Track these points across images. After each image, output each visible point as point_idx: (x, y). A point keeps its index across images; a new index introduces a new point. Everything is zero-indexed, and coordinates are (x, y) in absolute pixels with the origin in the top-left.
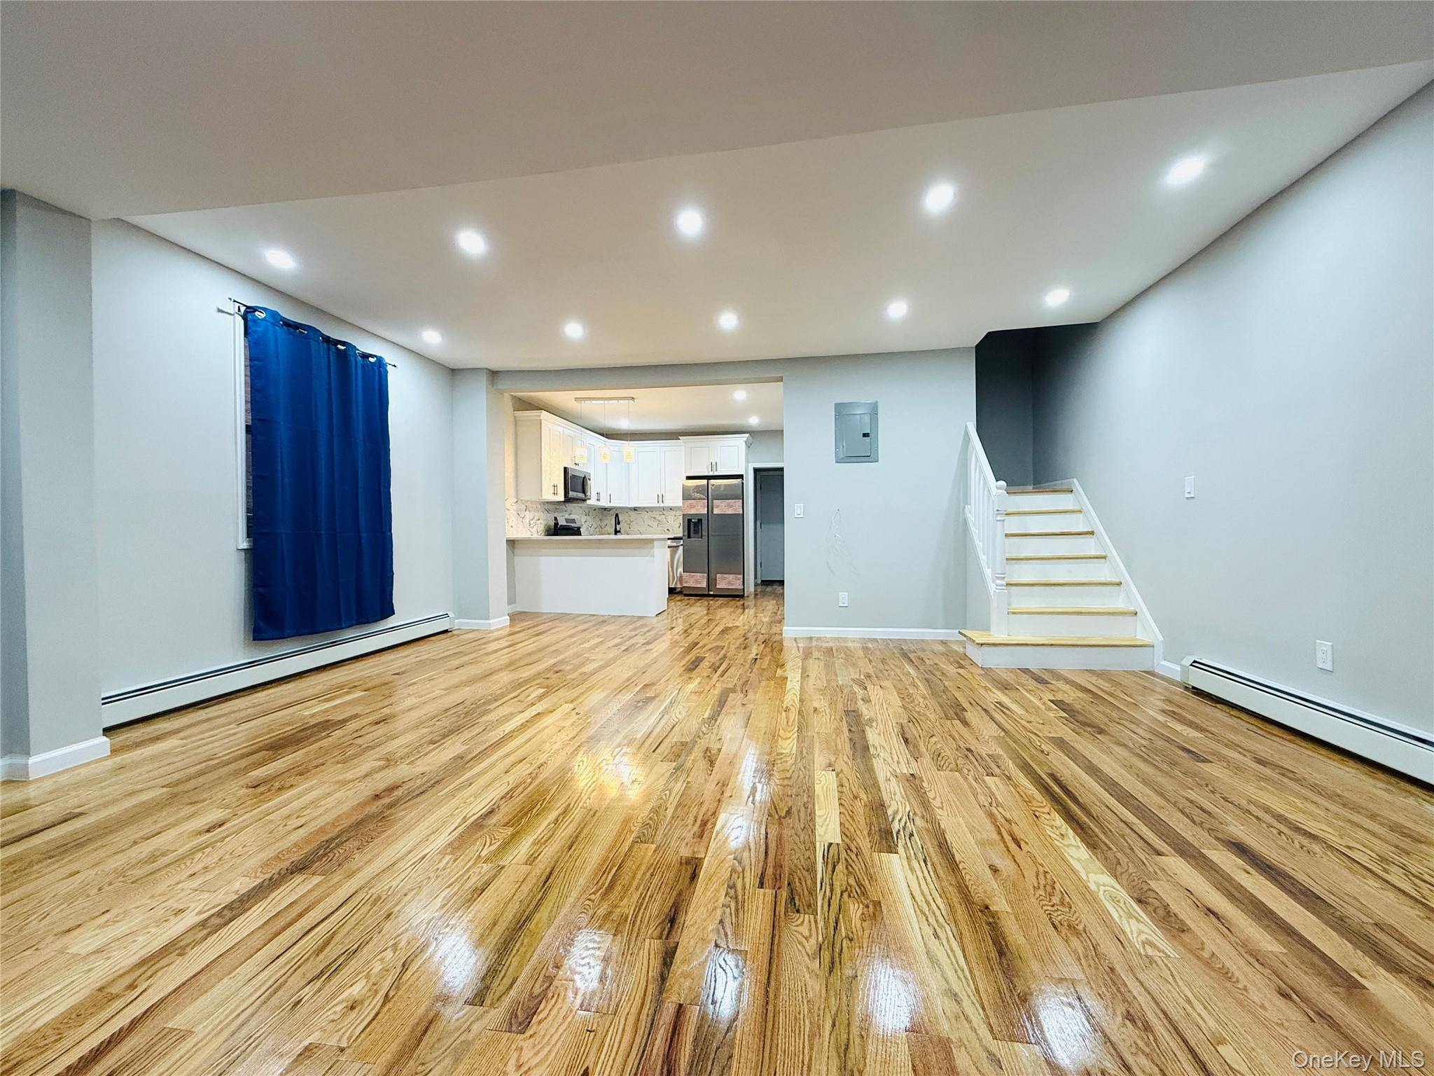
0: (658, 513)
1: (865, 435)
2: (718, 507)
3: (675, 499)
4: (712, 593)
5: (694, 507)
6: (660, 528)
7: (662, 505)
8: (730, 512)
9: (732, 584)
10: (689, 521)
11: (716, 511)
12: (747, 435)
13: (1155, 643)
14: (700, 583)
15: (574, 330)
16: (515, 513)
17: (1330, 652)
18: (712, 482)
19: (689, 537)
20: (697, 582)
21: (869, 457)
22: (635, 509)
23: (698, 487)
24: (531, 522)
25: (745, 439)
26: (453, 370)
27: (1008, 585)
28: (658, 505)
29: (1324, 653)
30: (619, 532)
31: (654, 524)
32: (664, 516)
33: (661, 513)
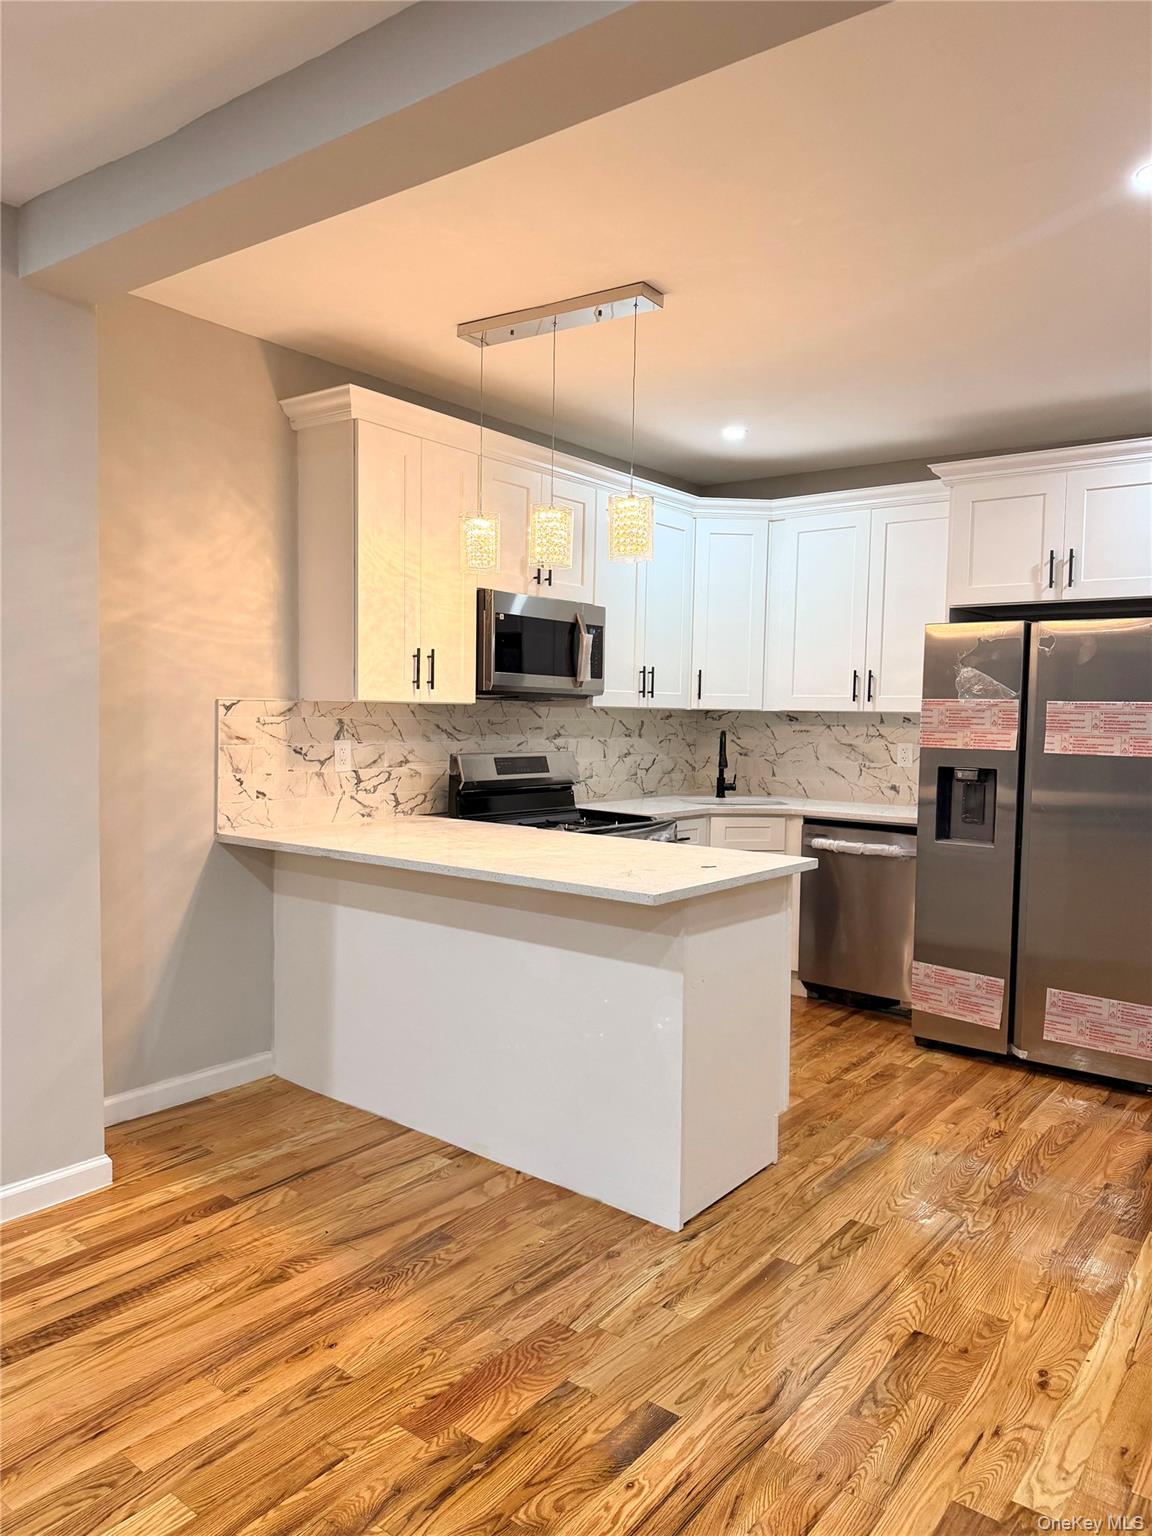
0: (858, 732)
2: (1063, 727)
3: (902, 691)
4: (1022, 1054)
5: (965, 723)
6: (867, 780)
7: (868, 707)
8: (1116, 749)
10: (946, 776)
11: (1055, 744)
14: (976, 1008)
16: (281, 750)
19: (943, 831)
20: (965, 1001)
22: (792, 717)
23: (984, 645)
24: (364, 774)
28: (852, 707)
30: (732, 788)
31: (849, 766)
32: (883, 742)
33: (872, 731)
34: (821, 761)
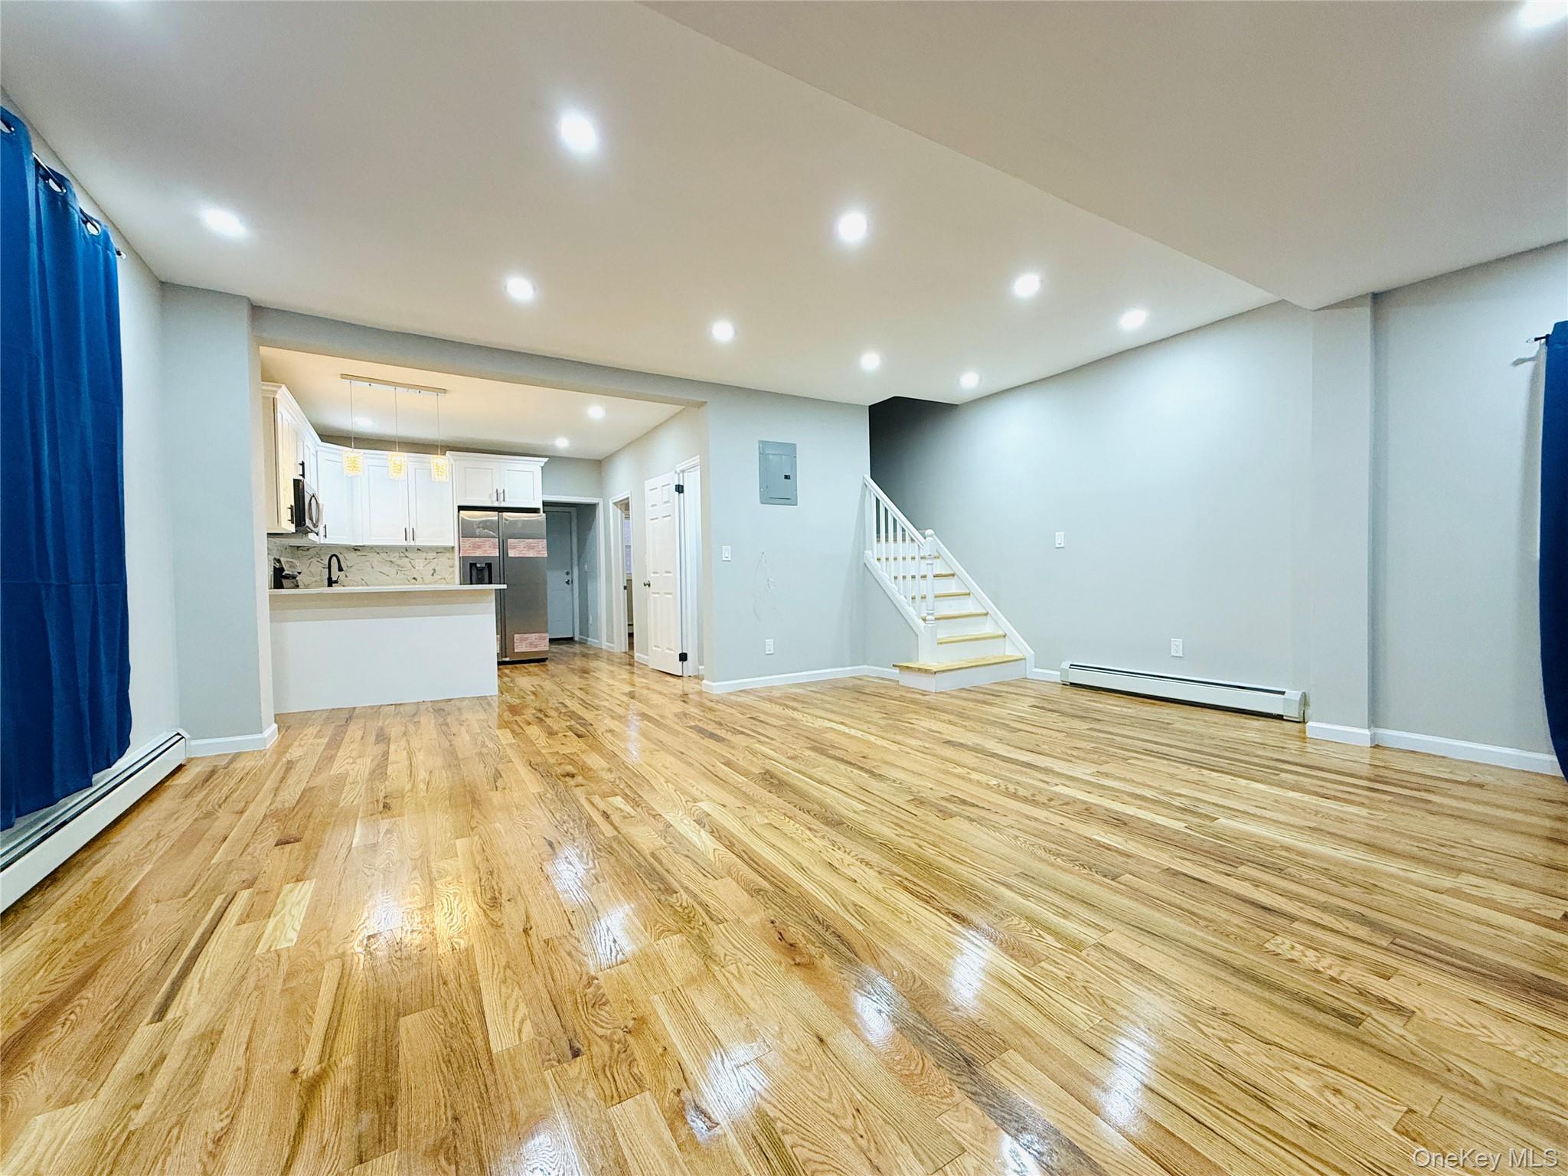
0: (397, 554)
1: (787, 477)
2: (514, 548)
3: (450, 538)
4: (507, 659)
5: (479, 547)
6: (400, 576)
7: (412, 543)
8: (531, 554)
9: (536, 646)
10: (471, 564)
11: (511, 554)
12: (546, 460)
13: (1027, 656)
15: (520, 289)
17: (1181, 644)
18: (506, 515)
21: (789, 500)
22: (356, 549)
23: (480, 520)
25: (543, 464)
26: (162, 283)
27: (936, 619)
28: (405, 543)
29: (1177, 647)
30: (336, 582)
31: (390, 570)
32: (408, 560)
33: (402, 555)
34: (375, 569)
